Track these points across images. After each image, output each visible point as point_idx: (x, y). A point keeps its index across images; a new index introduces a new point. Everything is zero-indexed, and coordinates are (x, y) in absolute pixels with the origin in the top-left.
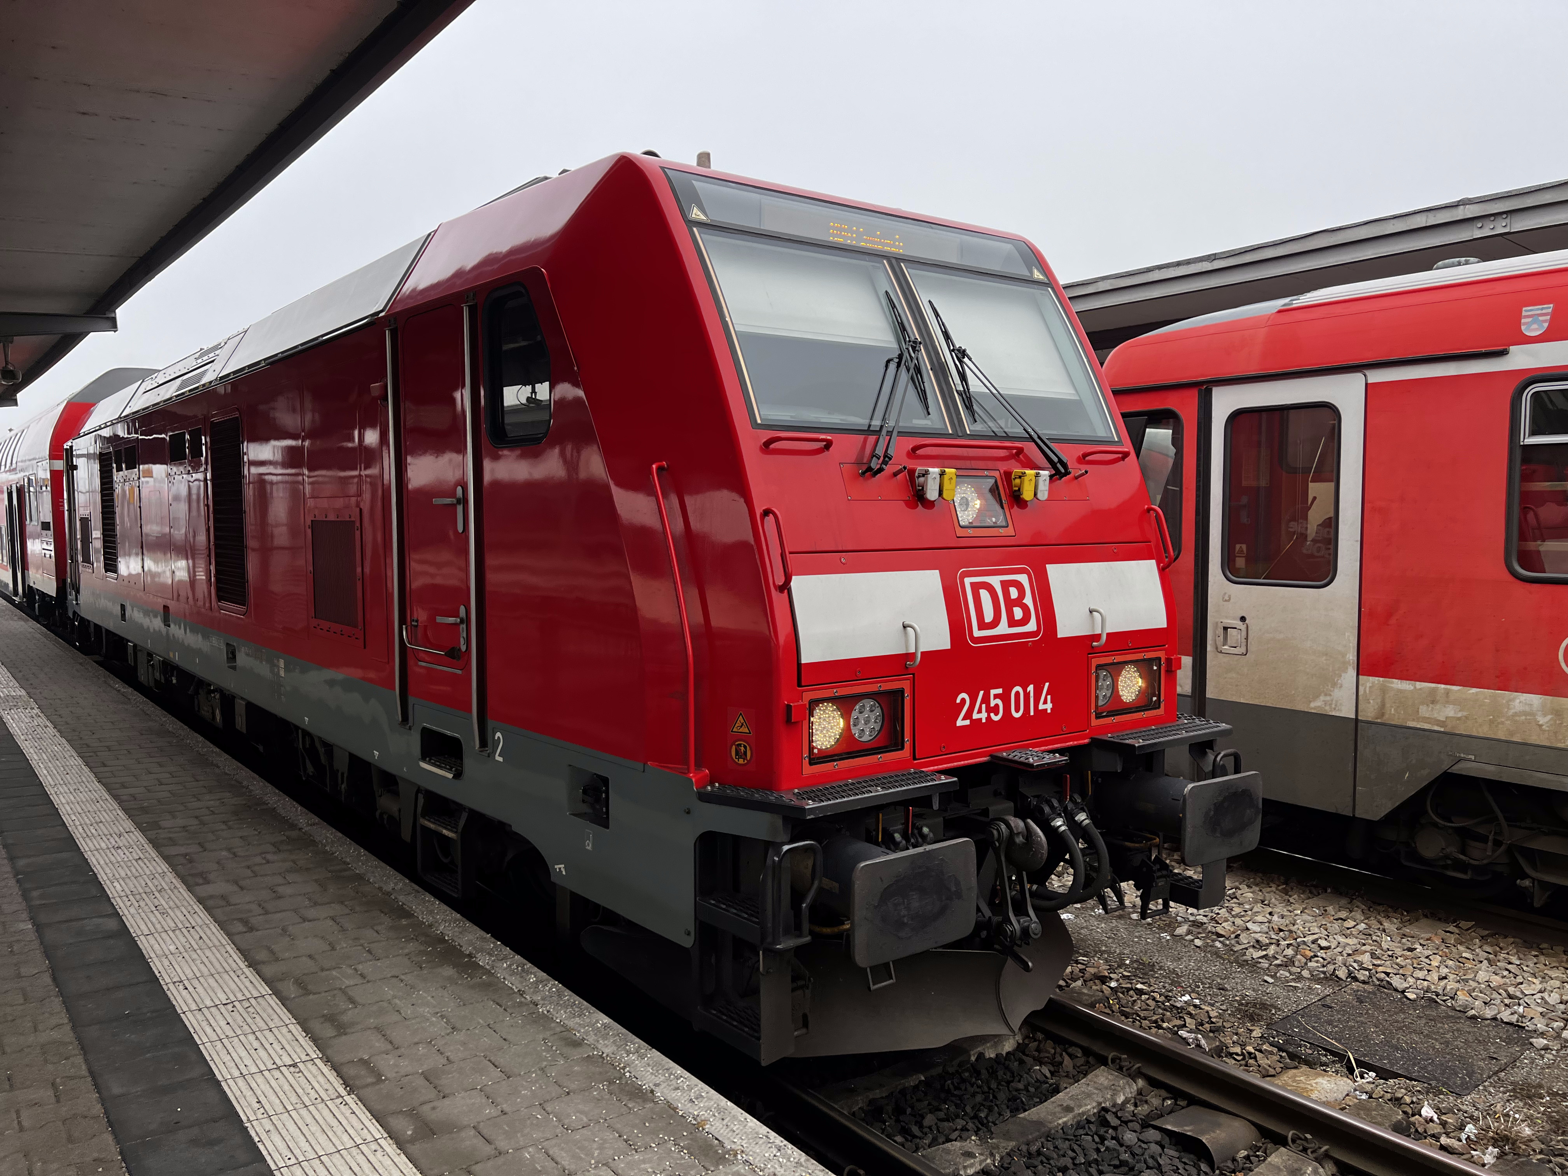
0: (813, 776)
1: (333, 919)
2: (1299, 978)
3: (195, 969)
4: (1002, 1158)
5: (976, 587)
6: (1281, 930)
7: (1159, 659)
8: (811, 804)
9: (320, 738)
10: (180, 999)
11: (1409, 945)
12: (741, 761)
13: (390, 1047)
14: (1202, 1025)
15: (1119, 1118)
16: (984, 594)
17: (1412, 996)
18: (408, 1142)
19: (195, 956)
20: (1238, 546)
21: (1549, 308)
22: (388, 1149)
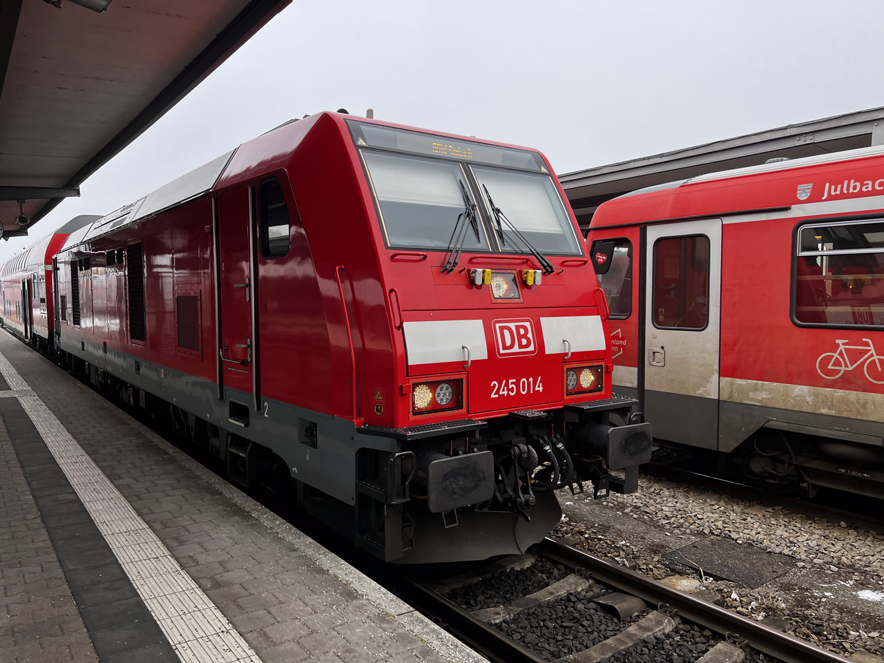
0: (414, 421)
1: (182, 495)
2: (685, 533)
3: (112, 517)
4: (514, 616)
5: (502, 329)
6: (680, 510)
7: (602, 366)
8: (410, 433)
9: (181, 409)
10: (103, 529)
11: (745, 517)
12: (379, 414)
13: (203, 550)
14: (628, 555)
15: (577, 598)
16: (506, 332)
17: (740, 542)
18: (208, 590)
19: (112, 511)
20: (660, 310)
21: (811, 185)
22: (198, 592)
